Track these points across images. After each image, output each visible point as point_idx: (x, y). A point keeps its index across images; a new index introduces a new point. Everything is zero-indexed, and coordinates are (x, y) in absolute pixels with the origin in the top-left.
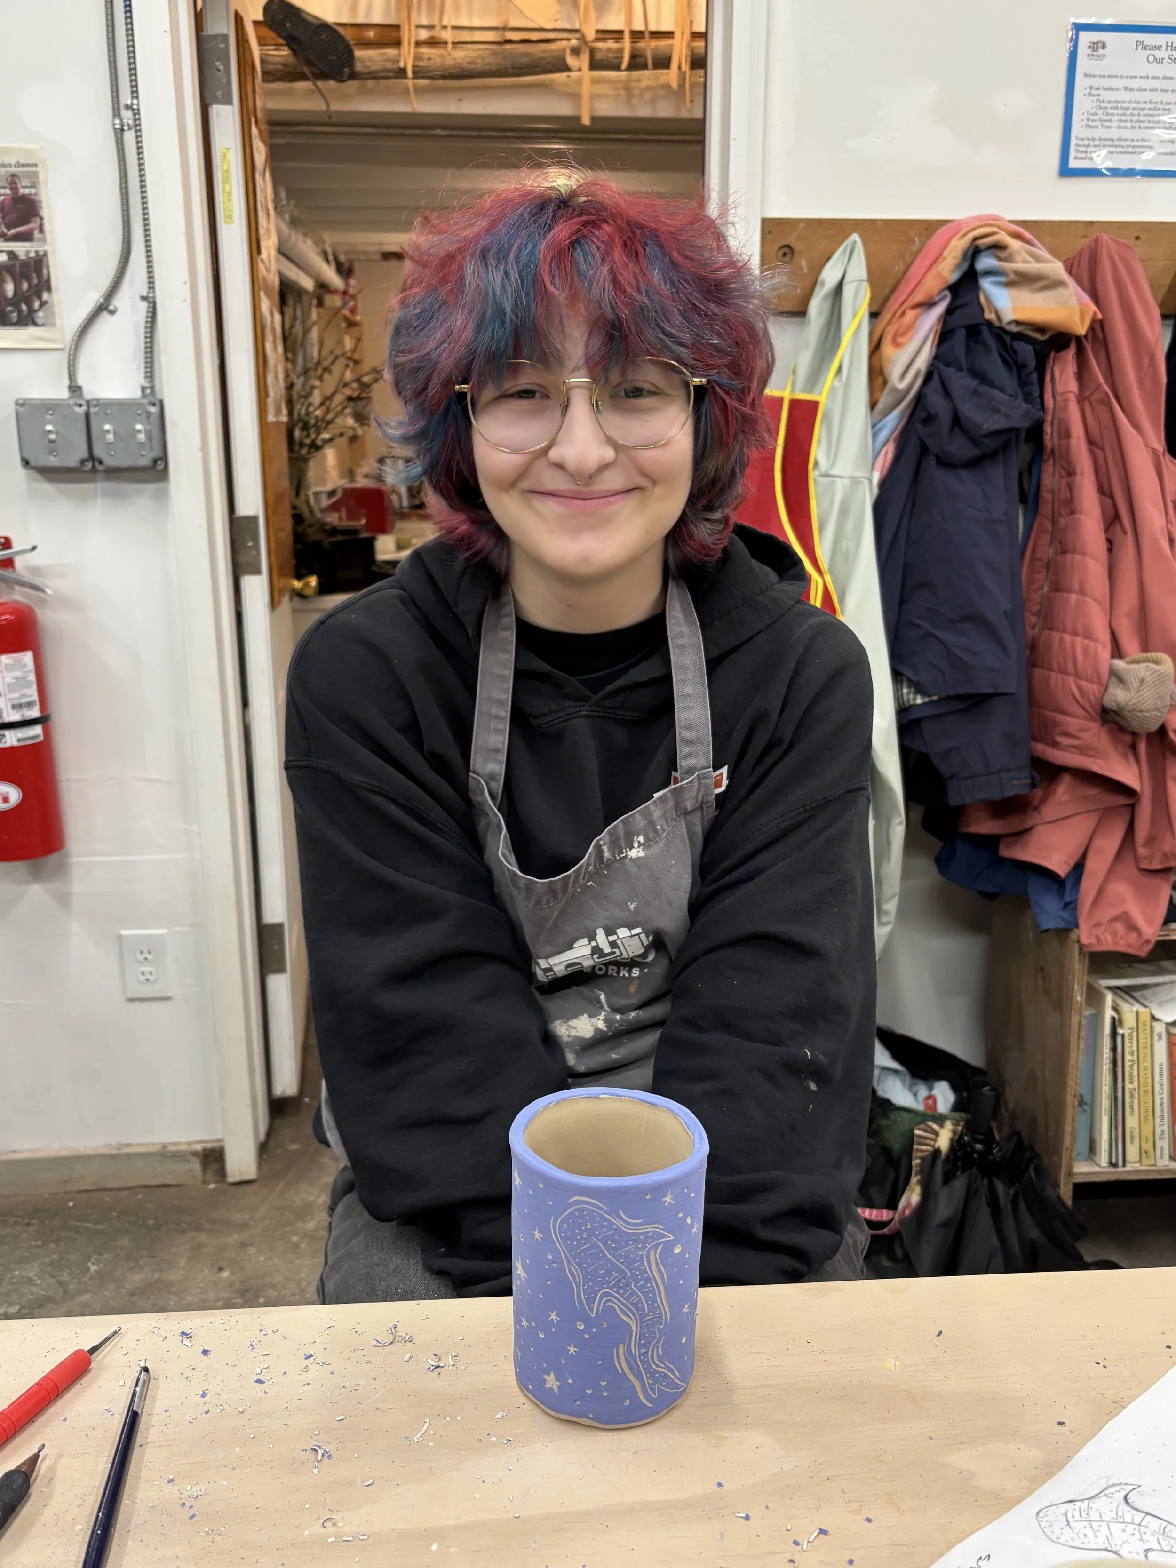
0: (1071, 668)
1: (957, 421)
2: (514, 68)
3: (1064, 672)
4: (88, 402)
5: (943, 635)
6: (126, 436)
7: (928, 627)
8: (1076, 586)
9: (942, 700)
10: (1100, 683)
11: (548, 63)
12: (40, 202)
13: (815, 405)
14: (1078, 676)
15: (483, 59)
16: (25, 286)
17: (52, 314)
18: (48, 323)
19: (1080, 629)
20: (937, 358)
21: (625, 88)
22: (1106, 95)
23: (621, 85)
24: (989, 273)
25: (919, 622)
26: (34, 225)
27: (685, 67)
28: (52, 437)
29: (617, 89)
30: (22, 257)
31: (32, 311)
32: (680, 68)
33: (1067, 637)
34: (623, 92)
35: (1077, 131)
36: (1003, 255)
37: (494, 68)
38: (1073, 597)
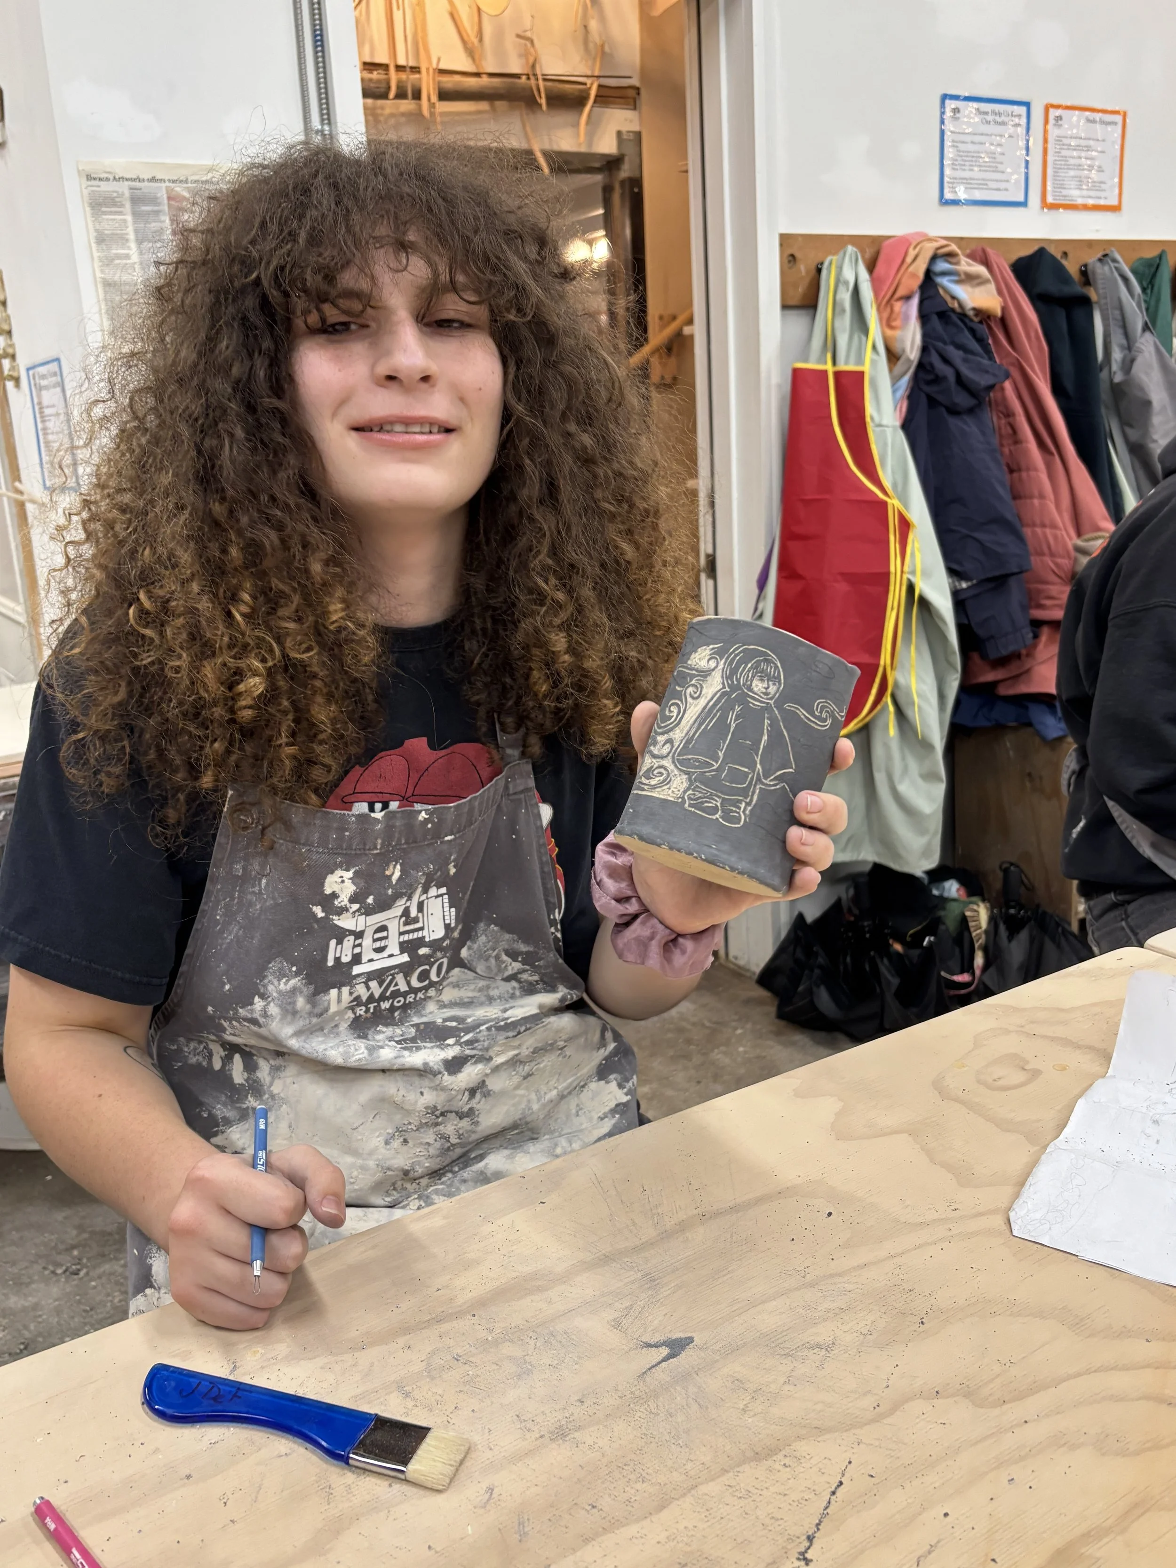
0: (1046, 550)
1: (960, 380)
3: (1042, 554)
5: (976, 535)
7: (965, 531)
8: (1036, 493)
9: (981, 582)
10: (1069, 557)
13: (861, 374)
14: (1052, 555)
19: (1047, 522)
20: (925, 336)
22: (962, 147)
24: (944, 274)
25: (954, 528)
27: (434, 98)
32: (429, 99)
33: (1039, 530)
35: (947, 171)
36: (953, 260)
38: (1036, 502)
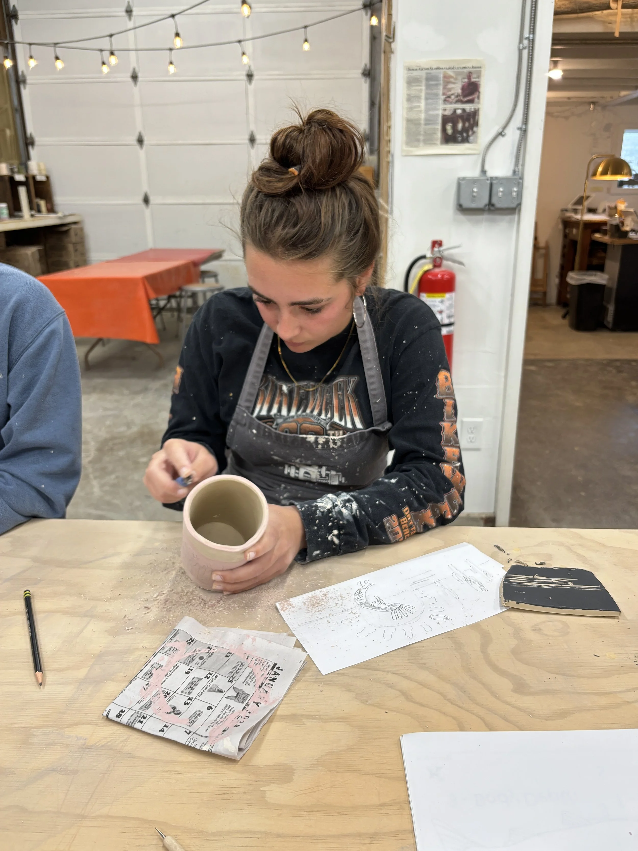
2: (580, 9)
4: (491, 178)
6: (508, 193)
11: (597, 6)
12: (480, 85)
15: (565, 5)
16: (467, 124)
17: (477, 137)
18: (475, 142)
21: (630, 18)
23: (628, 16)
26: (475, 96)
28: (475, 194)
29: (626, 18)
30: (468, 111)
31: (468, 136)
34: (629, 20)
37: (569, 10)
